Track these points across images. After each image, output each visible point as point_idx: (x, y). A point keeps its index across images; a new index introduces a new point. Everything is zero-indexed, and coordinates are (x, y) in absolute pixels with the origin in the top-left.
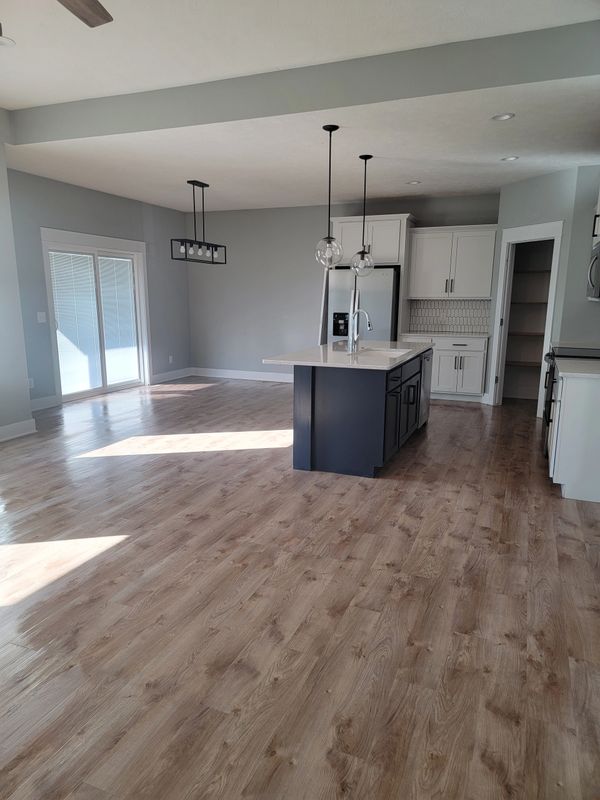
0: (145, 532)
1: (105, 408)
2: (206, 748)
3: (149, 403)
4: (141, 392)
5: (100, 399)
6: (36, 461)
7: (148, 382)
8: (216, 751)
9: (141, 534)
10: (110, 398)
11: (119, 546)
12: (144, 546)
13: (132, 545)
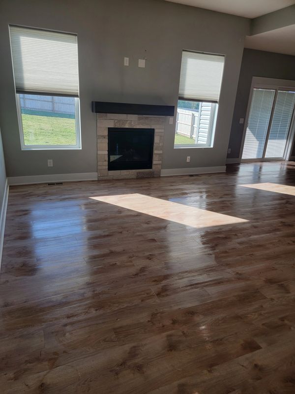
0: (258, 222)
1: (261, 168)
2: (253, 303)
3: (285, 169)
4: (282, 164)
5: (259, 164)
6: (221, 183)
7: (287, 159)
8: (257, 306)
9: (255, 222)
10: (264, 164)
11: (244, 223)
12: (255, 227)
13: (250, 225)
